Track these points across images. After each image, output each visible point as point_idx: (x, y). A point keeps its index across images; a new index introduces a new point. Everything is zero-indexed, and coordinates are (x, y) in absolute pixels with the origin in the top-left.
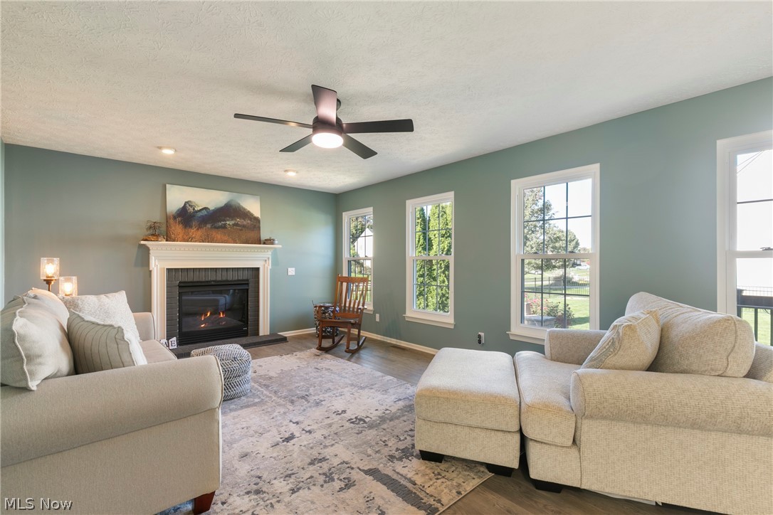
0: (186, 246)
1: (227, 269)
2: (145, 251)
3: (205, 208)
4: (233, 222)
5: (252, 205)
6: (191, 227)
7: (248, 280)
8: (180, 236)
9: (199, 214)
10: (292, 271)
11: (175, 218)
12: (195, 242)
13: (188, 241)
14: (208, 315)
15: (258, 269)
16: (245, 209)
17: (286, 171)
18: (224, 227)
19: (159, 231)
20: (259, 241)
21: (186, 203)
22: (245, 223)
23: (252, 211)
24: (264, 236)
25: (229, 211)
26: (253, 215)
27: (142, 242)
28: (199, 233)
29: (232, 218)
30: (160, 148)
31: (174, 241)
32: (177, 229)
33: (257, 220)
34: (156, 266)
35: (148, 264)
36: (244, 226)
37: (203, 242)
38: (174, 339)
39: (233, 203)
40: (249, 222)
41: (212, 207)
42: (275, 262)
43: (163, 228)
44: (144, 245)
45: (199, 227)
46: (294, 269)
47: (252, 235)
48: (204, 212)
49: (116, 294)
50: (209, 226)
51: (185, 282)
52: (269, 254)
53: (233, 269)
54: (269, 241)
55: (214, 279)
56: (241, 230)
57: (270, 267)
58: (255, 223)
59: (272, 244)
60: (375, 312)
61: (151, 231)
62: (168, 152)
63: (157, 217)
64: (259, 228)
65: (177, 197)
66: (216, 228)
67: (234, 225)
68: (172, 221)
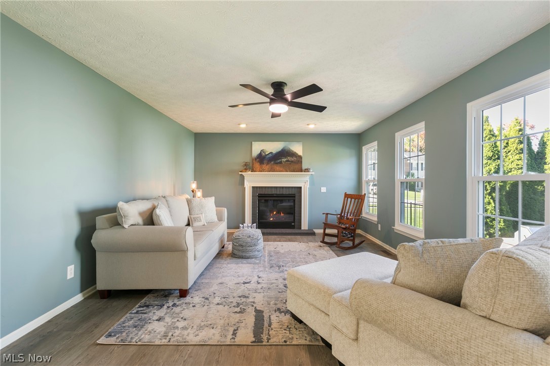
0: (260, 174)
1: (283, 187)
2: (242, 177)
3: (271, 153)
4: (286, 160)
5: (297, 148)
6: (263, 164)
7: (295, 194)
8: (258, 169)
9: (268, 156)
10: (324, 190)
11: (256, 159)
12: (265, 172)
13: (262, 172)
14: (275, 213)
15: (300, 188)
16: (293, 151)
17: (308, 125)
18: (281, 163)
19: (248, 167)
20: (301, 170)
21: (262, 150)
22: (293, 159)
23: (297, 152)
24: (304, 166)
25: (284, 153)
26: (297, 154)
27: (240, 173)
28: (268, 167)
29: (285, 157)
30: (239, 124)
31: (255, 172)
32: (257, 165)
33: (300, 157)
34: (247, 185)
35: (243, 184)
36: (292, 162)
37: (269, 172)
38: (255, 224)
39: (286, 148)
40: (295, 158)
41: (274, 152)
42: (312, 183)
43: (251, 165)
44: (242, 174)
45: (268, 164)
46: (325, 188)
47: (297, 166)
48: (270, 155)
49: (209, 198)
50: (272, 163)
51: (261, 194)
52: (307, 178)
53: (286, 187)
54: (307, 170)
55: (276, 193)
56: (290, 164)
57: (308, 186)
58: (299, 159)
59: (308, 172)
60: (378, 222)
61: (245, 167)
62: (243, 126)
63: (248, 160)
64: (301, 162)
65: (258, 148)
66: (277, 163)
67: (286, 161)
68: (254, 161)
